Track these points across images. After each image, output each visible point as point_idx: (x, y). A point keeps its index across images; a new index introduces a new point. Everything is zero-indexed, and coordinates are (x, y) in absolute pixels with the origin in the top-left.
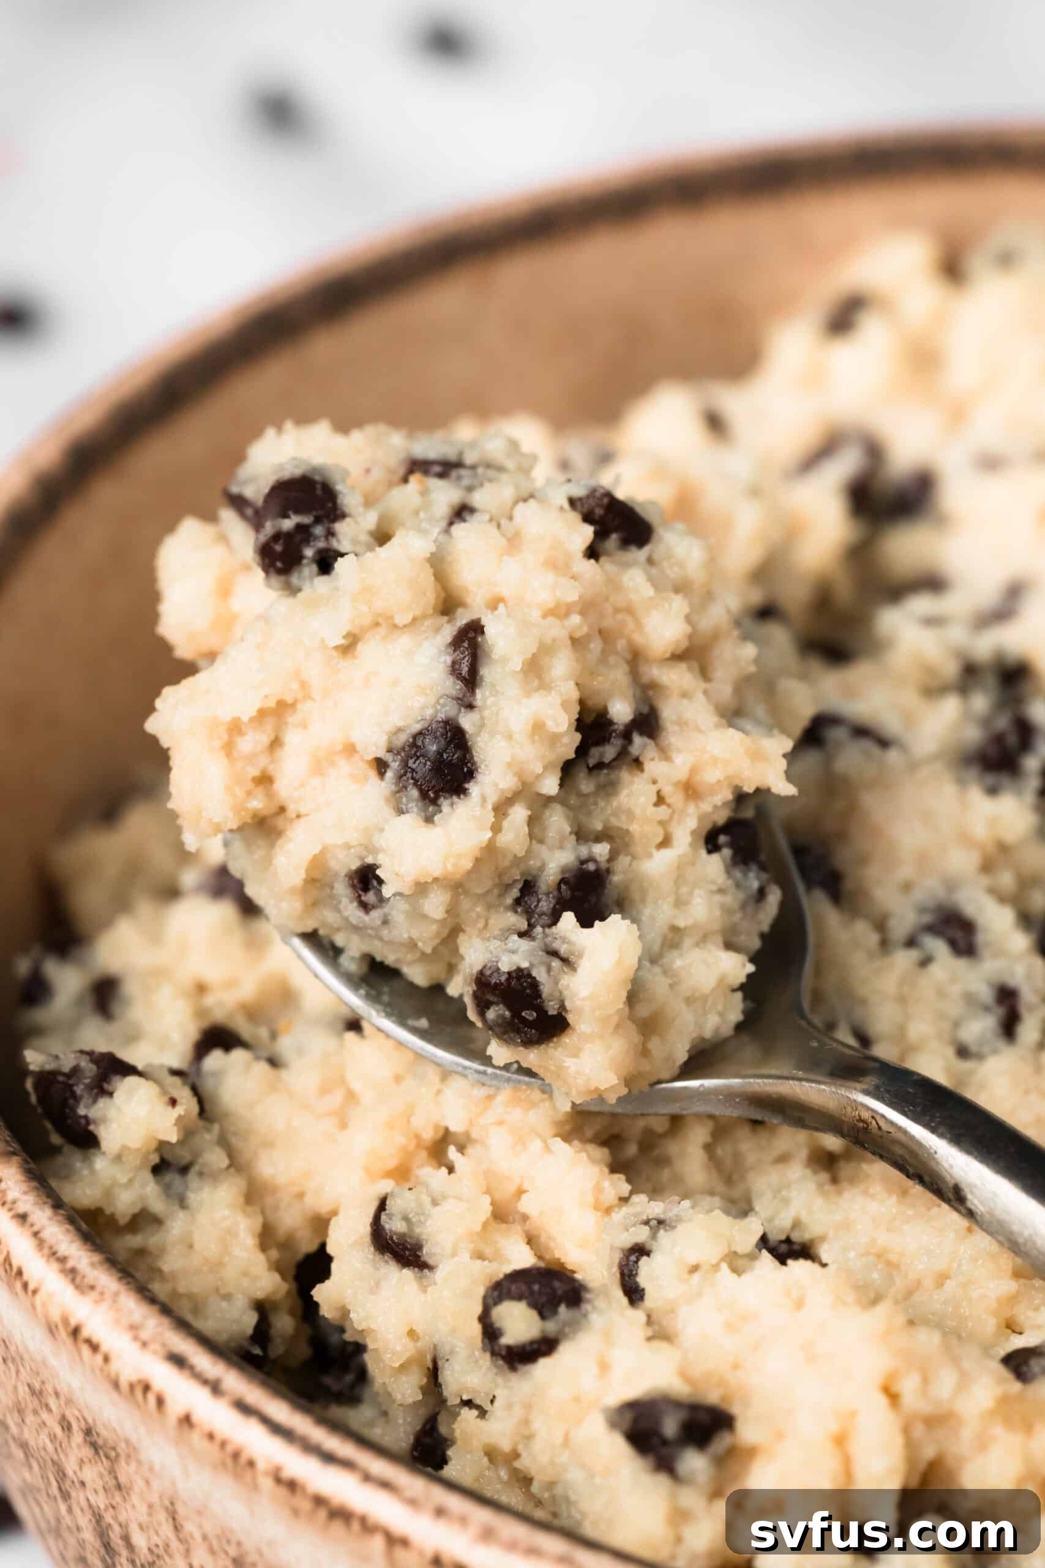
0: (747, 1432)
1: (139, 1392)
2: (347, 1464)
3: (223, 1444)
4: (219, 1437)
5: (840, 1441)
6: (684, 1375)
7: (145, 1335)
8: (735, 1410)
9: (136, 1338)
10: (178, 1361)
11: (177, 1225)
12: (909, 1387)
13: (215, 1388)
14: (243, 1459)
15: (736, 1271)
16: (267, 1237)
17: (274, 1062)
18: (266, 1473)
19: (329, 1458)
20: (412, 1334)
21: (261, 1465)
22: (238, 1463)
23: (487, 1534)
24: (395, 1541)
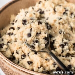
0: (33, 63)
1: (5, 61)
2: (14, 65)
5: (38, 63)
6: (30, 60)
8: (33, 62)
9: (4, 58)
10: (6, 59)
11: (7, 52)
12: (41, 61)
13: (8, 61)
15: (33, 55)
16: (11, 52)
17: (11, 43)
19: (14, 64)
22: (9, 64)
23: (21, 68)
24: (17, 68)
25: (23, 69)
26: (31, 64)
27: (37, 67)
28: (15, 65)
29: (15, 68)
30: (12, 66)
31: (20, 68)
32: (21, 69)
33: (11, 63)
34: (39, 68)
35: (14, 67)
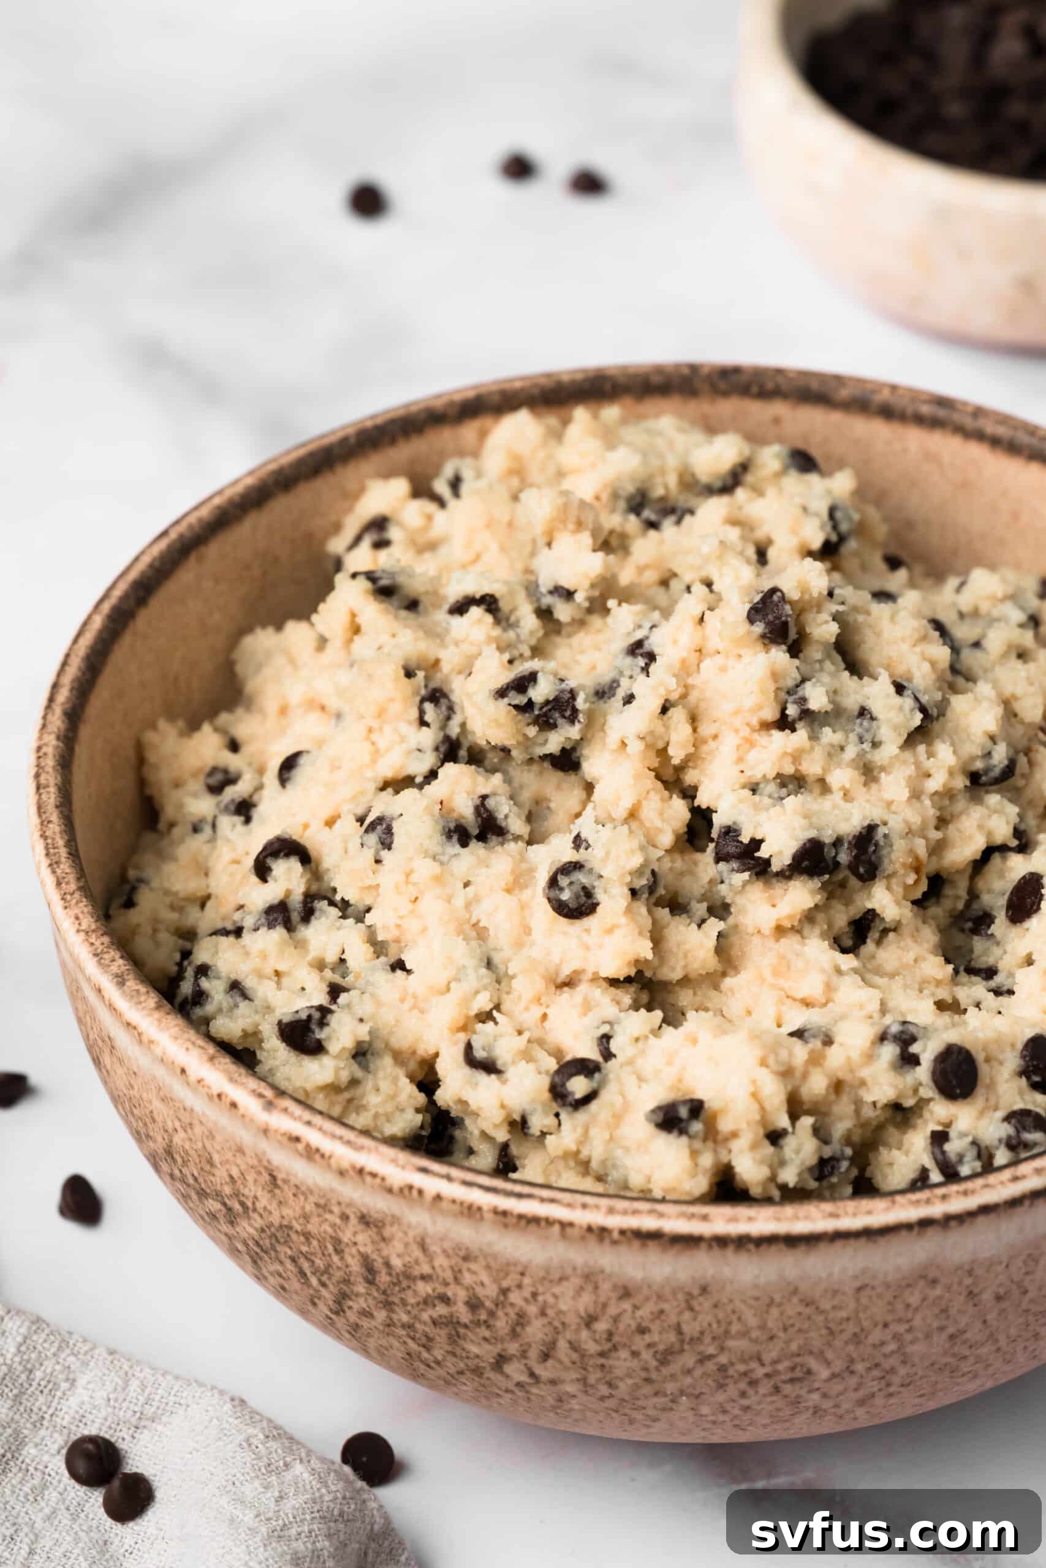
1: (406, 1192)
2: (530, 1196)
3: (462, 1203)
4: (458, 1201)
5: (756, 1096)
7: (401, 1162)
9: (397, 1165)
10: (424, 1170)
13: (449, 1178)
14: (474, 1208)
15: (656, 1035)
18: (489, 1211)
19: (520, 1196)
20: (503, 1106)
21: (485, 1208)
22: (471, 1211)
23: (611, 1211)
24: (565, 1225)
25: (635, 1212)
26: (697, 1127)
27: (761, 1132)
28: (543, 1200)
29: (549, 1222)
30: (505, 1213)
31: (597, 1218)
32: (615, 1222)
33: (481, 1187)
34: (775, 1137)
35: (534, 1221)
